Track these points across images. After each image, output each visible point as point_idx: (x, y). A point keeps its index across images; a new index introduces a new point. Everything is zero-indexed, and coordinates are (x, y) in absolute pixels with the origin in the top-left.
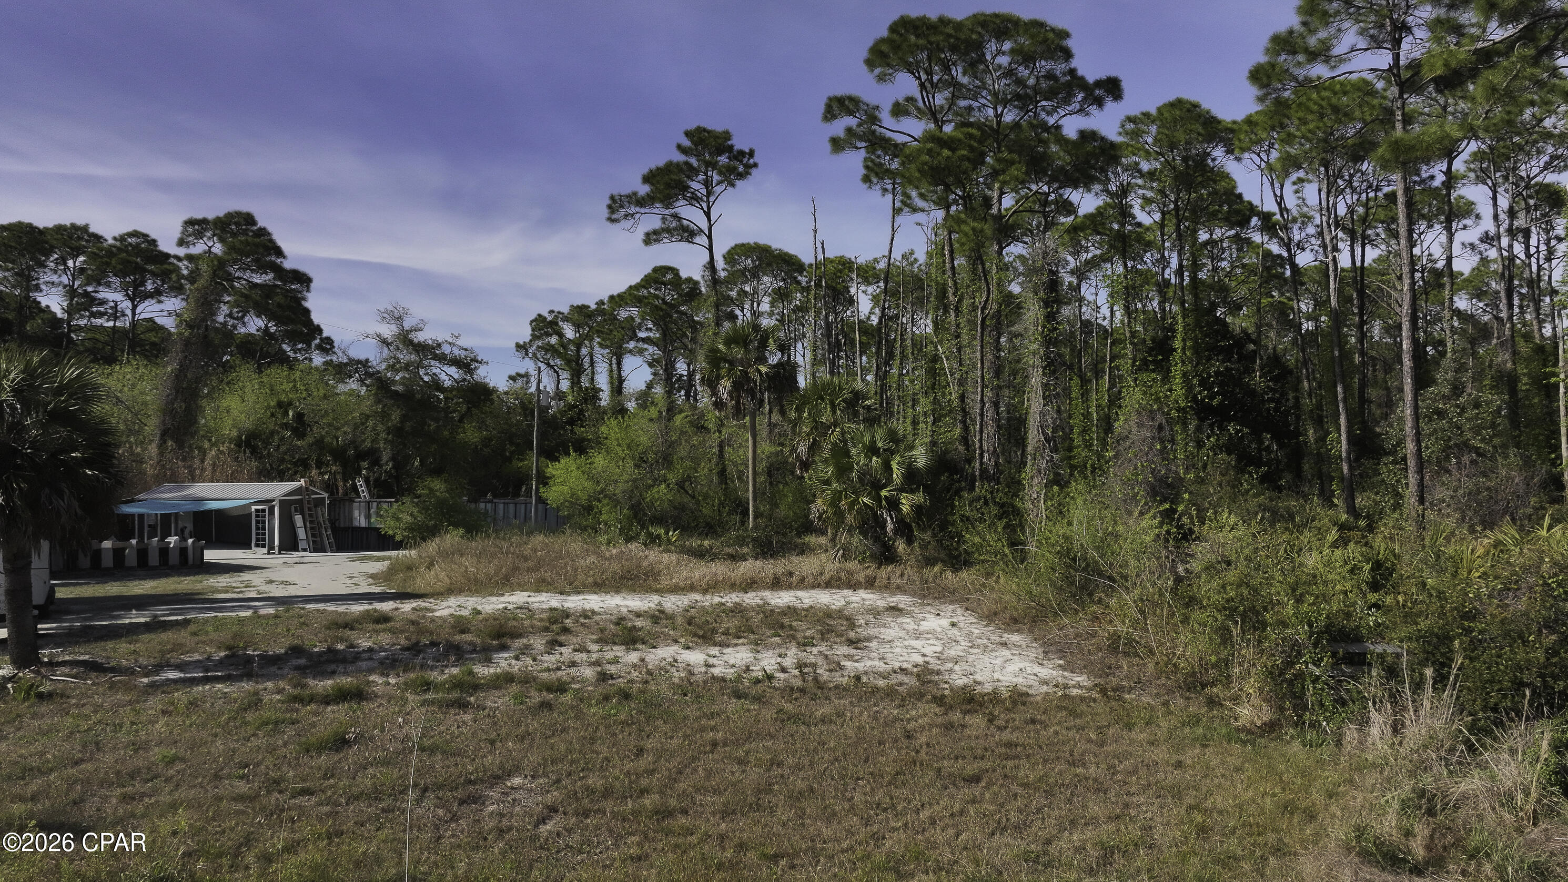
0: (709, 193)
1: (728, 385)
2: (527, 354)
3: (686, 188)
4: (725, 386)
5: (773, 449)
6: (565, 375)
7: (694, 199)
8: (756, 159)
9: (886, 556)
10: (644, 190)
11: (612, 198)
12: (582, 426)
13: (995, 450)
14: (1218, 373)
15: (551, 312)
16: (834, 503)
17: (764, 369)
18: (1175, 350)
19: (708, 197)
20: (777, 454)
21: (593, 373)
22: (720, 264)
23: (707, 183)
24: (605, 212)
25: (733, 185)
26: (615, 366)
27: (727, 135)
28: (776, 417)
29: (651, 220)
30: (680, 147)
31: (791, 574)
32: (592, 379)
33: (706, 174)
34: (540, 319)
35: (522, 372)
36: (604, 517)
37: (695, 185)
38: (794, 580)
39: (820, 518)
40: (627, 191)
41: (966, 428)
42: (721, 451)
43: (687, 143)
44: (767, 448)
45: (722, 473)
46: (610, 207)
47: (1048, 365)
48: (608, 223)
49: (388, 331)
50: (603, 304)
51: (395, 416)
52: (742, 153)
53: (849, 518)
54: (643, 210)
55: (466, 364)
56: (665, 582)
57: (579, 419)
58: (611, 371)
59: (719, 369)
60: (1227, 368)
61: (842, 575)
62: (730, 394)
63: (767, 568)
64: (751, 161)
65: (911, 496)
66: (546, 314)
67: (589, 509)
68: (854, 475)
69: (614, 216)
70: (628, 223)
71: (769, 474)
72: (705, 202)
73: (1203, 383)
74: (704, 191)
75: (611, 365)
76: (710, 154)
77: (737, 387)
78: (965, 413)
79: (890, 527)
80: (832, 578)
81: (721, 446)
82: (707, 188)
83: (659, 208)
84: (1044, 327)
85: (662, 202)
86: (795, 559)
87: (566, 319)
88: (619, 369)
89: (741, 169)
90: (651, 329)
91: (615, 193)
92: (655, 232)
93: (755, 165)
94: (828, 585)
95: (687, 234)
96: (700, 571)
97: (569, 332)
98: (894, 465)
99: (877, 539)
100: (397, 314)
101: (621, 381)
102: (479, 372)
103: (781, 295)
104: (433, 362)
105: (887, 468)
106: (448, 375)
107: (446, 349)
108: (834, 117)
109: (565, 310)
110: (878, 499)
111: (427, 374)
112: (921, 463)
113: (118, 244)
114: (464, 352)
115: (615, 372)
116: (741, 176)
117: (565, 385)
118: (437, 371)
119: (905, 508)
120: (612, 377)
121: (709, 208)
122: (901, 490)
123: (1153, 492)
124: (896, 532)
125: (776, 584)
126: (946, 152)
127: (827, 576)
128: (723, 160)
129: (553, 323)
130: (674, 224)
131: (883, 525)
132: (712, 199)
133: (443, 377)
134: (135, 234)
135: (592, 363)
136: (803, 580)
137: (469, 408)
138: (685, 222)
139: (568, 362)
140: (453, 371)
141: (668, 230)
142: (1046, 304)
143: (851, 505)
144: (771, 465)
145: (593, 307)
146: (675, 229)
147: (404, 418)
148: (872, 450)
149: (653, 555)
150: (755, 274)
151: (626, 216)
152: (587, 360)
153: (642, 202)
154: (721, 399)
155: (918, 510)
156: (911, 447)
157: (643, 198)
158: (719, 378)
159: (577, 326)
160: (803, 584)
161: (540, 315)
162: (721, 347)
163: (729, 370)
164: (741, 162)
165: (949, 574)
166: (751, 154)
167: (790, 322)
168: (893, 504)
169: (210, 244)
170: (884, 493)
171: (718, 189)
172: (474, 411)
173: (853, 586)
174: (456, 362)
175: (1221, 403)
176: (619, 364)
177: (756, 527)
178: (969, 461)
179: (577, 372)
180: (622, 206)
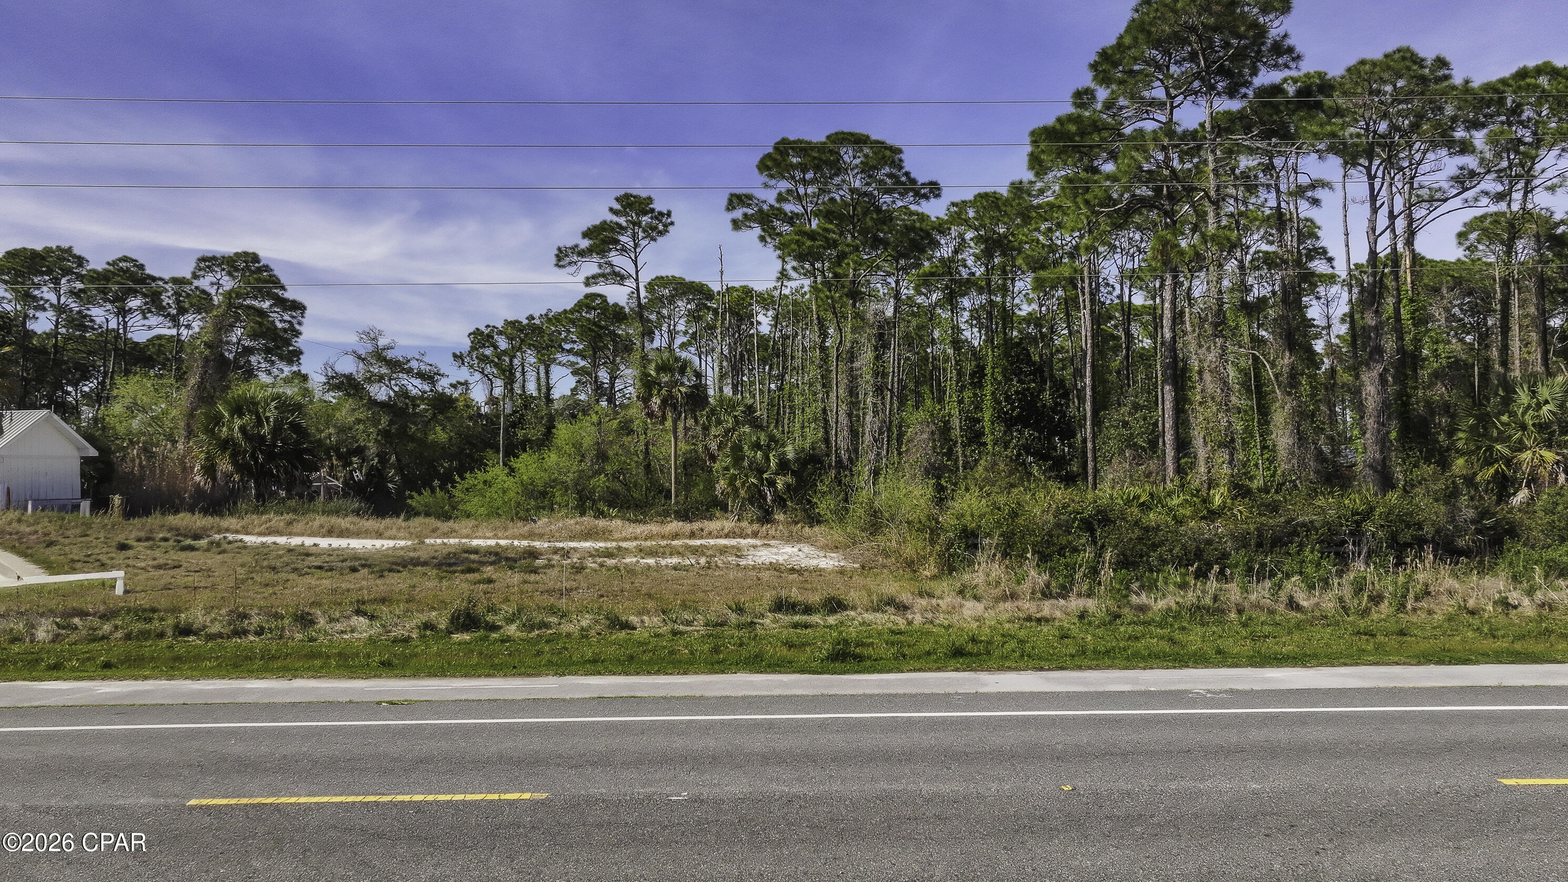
0: (636, 246)
1: (659, 402)
2: (463, 364)
3: (617, 242)
4: (656, 401)
5: (688, 448)
6: (499, 383)
7: (624, 250)
8: (674, 218)
9: (766, 517)
10: (585, 244)
11: (559, 249)
12: (522, 429)
13: (848, 448)
14: (1017, 392)
15: (488, 326)
16: (731, 483)
17: (683, 390)
18: (986, 375)
19: (635, 249)
20: (691, 451)
21: (524, 381)
22: (643, 293)
23: (634, 236)
24: (554, 260)
25: (655, 240)
26: (542, 375)
27: (650, 200)
28: (690, 422)
29: (591, 267)
30: (611, 210)
31: (702, 530)
32: (524, 387)
33: (633, 230)
34: (477, 333)
35: (462, 381)
36: (558, 499)
37: (624, 239)
38: (704, 533)
39: (722, 493)
40: (570, 244)
41: (827, 432)
42: (647, 449)
43: (617, 206)
44: (683, 446)
45: (648, 467)
46: (557, 256)
47: (876, 390)
48: (556, 269)
49: (364, 349)
50: (534, 319)
51: (384, 421)
52: (661, 214)
53: (742, 493)
54: (584, 260)
55: (429, 377)
56: (616, 535)
57: (520, 423)
58: (538, 379)
59: (650, 390)
60: (1023, 389)
61: (736, 530)
62: (660, 407)
63: (687, 527)
64: (669, 220)
65: (783, 478)
66: (483, 328)
67: (544, 494)
68: (746, 464)
69: (561, 263)
70: (572, 269)
71: (685, 467)
72: (634, 254)
73: (1008, 398)
74: (632, 244)
75: (538, 373)
76: (637, 214)
77: (664, 402)
78: (826, 421)
79: (769, 498)
80: (729, 532)
81: (647, 445)
82: (634, 240)
83: (596, 258)
84: (874, 364)
85: (598, 254)
86: (706, 522)
87: (500, 333)
88: (548, 377)
89: (661, 227)
90: (575, 342)
91: (561, 245)
92: (594, 277)
93: (672, 223)
94: (727, 536)
95: (619, 277)
96: (640, 529)
97: (503, 344)
98: (772, 458)
99: (760, 507)
100: (372, 335)
101: (549, 389)
102: (440, 383)
103: (694, 317)
104: (401, 375)
105: (768, 460)
106: (415, 386)
107: (414, 364)
108: (734, 208)
109: (500, 324)
110: (761, 480)
111: (396, 385)
112: (791, 455)
113: (111, 268)
114: (429, 367)
115: (543, 380)
116: (661, 233)
117: (498, 391)
118: (405, 382)
119: (780, 486)
120: (539, 385)
121: (636, 257)
122: (777, 474)
123: (927, 472)
124: (773, 501)
125: (692, 535)
126: (809, 243)
127: (726, 531)
128: (646, 219)
129: (490, 336)
130: (608, 270)
131: (765, 499)
132: (638, 250)
133: (410, 387)
134: (125, 259)
135: (523, 373)
136: (710, 533)
137: (435, 414)
138: (617, 269)
139: (503, 371)
140: (417, 382)
141: (603, 275)
142: (876, 348)
143: (743, 484)
144: (686, 460)
145: (525, 322)
146: (609, 274)
147: (391, 423)
148: (757, 446)
149: (602, 523)
150: (672, 300)
151: (570, 263)
152: (520, 369)
153: (582, 254)
154: (653, 411)
155: (788, 486)
156: (783, 445)
157: (583, 251)
158: (651, 395)
159: (510, 338)
160: (710, 535)
161: (477, 329)
162: (652, 373)
163: (659, 392)
164: (661, 221)
165: (807, 529)
166: (669, 214)
167: (701, 337)
168: (772, 483)
169: (219, 276)
170: (765, 476)
171: (643, 243)
172: (440, 417)
173: (745, 537)
174: (421, 375)
175: (1019, 415)
176: (547, 373)
177: (677, 503)
178: (828, 455)
179: (510, 381)
180: (567, 256)
